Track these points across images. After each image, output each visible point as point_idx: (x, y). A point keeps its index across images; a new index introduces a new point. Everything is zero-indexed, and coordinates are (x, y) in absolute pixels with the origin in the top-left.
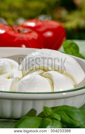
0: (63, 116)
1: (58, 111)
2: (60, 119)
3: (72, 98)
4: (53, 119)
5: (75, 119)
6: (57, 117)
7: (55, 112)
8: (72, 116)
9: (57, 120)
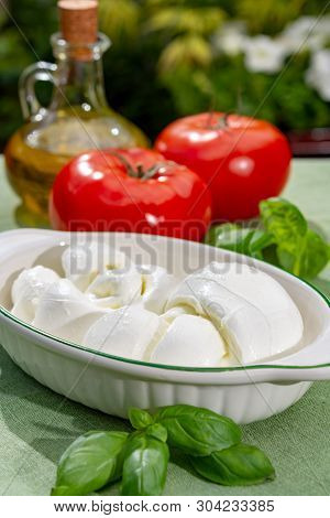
0: (173, 431)
1: (164, 418)
2: (164, 439)
4: (151, 438)
5: (200, 438)
6: (160, 432)
7: (157, 422)
8: (194, 430)
9: (160, 440)
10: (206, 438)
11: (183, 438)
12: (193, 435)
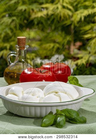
0: (66, 114)
1: (63, 111)
2: (64, 115)
3: (71, 105)
8: (70, 113)
9: (63, 115)
10: (73, 115)
11: (68, 115)
12: (70, 114)
